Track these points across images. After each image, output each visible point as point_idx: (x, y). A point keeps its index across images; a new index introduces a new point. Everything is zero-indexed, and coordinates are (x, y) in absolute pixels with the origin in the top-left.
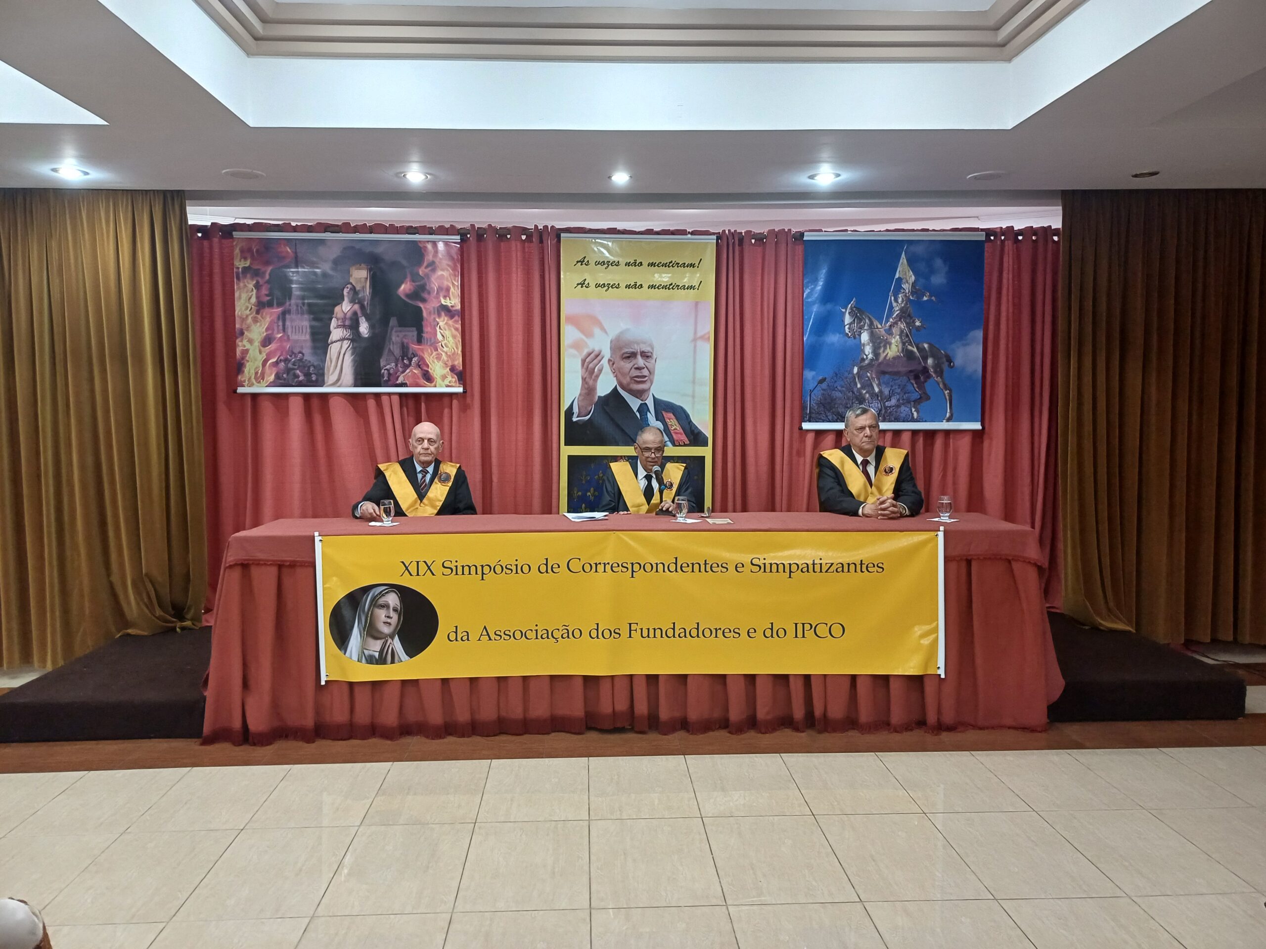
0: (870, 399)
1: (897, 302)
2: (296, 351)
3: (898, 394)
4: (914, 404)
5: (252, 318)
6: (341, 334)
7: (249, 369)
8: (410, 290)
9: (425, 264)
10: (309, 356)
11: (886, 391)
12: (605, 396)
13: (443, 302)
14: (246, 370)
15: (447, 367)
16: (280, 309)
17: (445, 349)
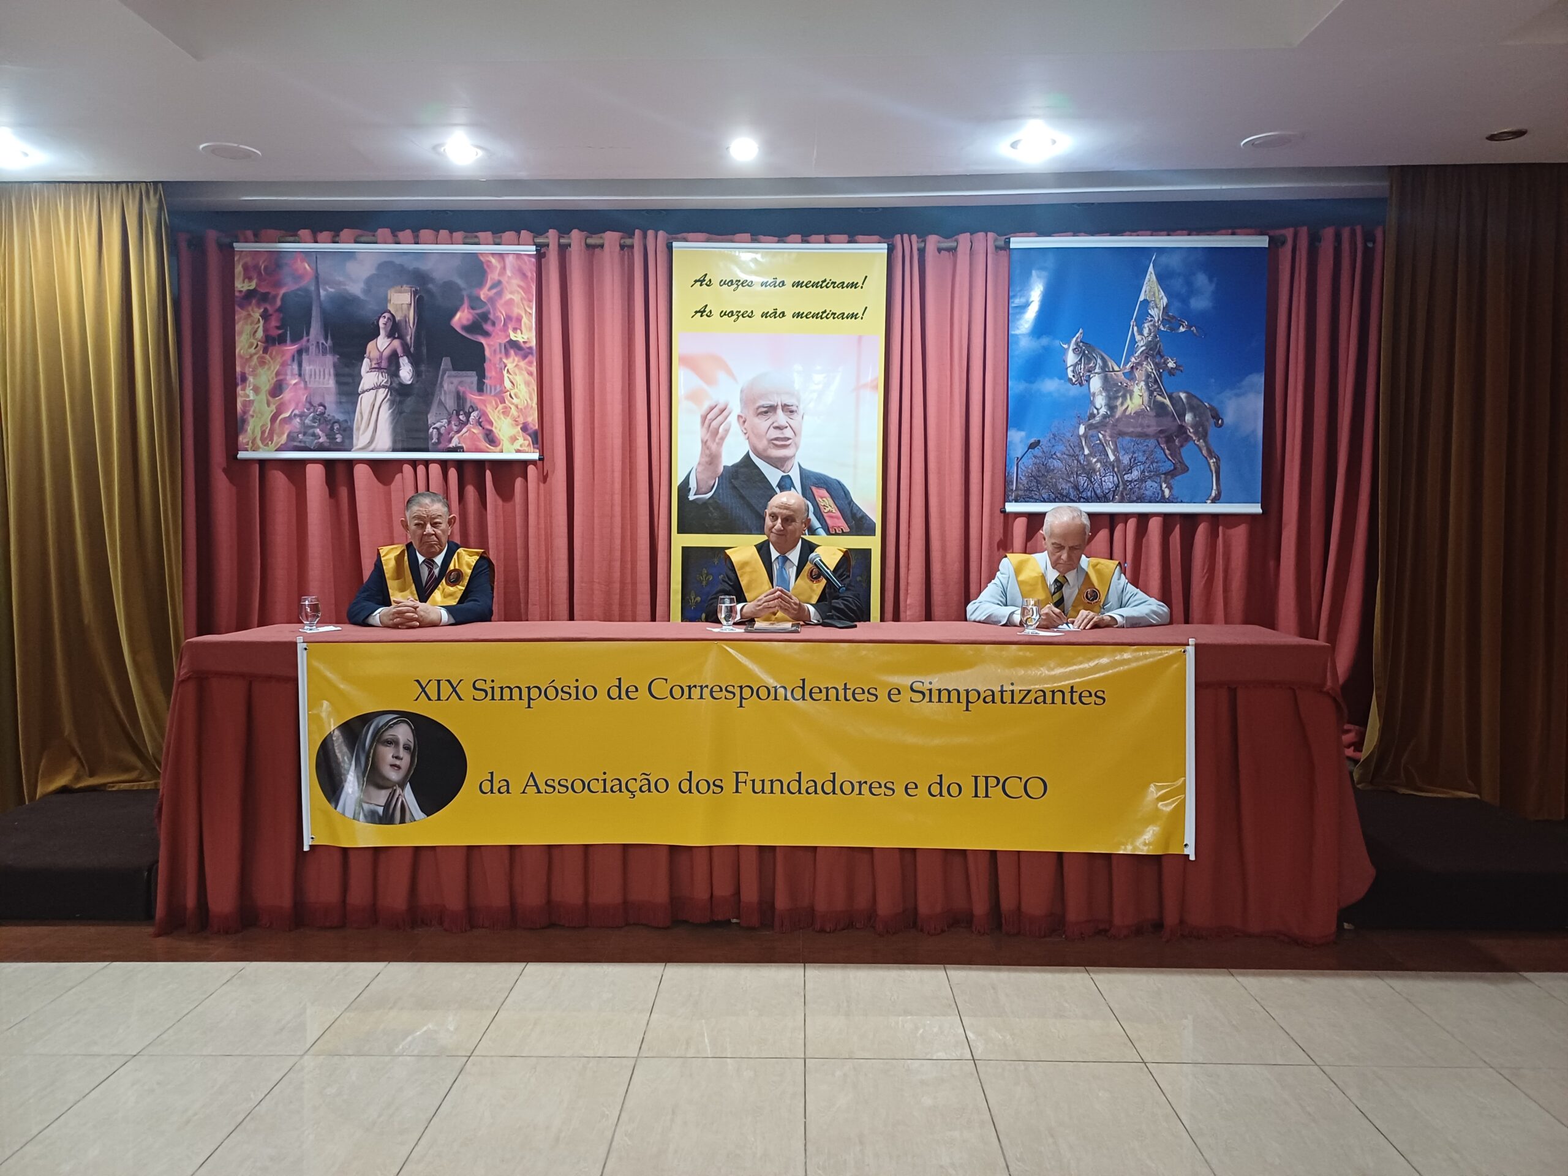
0: (1102, 470)
1: (1142, 335)
2: (316, 402)
3: (1143, 463)
4: (1166, 478)
5: (257, 358)
6: (376, 380)
7: (253, 427)
8: (468, 320)
9: (489, 284)
10: (333, 411)
11: (1126, 460)
12: (733, 466)
13: (513, 336)
14: (249, 429)
15: (517, 425)
16: (295, 347)
17: (515, 401)
